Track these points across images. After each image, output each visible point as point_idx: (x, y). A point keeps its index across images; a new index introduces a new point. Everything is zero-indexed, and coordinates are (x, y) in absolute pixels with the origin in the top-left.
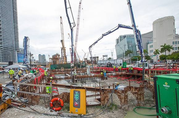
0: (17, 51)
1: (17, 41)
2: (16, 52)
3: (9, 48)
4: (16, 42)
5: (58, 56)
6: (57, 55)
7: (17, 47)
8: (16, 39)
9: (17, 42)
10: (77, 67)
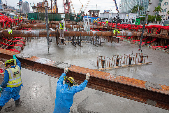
10: (69, 20)
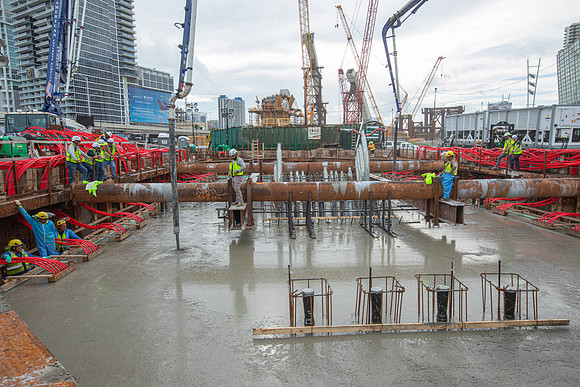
0: (129, 79)
1: (129, 36)
2: (125, 81)
3: (97, 65)
4: (124, 41)
5: (285, 101)
6: (284, 97)
7: (126, 61)
8: (124, 28)
9: (129, 43)
10: (336, 146)
